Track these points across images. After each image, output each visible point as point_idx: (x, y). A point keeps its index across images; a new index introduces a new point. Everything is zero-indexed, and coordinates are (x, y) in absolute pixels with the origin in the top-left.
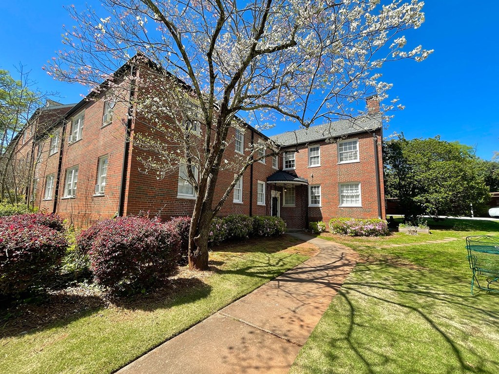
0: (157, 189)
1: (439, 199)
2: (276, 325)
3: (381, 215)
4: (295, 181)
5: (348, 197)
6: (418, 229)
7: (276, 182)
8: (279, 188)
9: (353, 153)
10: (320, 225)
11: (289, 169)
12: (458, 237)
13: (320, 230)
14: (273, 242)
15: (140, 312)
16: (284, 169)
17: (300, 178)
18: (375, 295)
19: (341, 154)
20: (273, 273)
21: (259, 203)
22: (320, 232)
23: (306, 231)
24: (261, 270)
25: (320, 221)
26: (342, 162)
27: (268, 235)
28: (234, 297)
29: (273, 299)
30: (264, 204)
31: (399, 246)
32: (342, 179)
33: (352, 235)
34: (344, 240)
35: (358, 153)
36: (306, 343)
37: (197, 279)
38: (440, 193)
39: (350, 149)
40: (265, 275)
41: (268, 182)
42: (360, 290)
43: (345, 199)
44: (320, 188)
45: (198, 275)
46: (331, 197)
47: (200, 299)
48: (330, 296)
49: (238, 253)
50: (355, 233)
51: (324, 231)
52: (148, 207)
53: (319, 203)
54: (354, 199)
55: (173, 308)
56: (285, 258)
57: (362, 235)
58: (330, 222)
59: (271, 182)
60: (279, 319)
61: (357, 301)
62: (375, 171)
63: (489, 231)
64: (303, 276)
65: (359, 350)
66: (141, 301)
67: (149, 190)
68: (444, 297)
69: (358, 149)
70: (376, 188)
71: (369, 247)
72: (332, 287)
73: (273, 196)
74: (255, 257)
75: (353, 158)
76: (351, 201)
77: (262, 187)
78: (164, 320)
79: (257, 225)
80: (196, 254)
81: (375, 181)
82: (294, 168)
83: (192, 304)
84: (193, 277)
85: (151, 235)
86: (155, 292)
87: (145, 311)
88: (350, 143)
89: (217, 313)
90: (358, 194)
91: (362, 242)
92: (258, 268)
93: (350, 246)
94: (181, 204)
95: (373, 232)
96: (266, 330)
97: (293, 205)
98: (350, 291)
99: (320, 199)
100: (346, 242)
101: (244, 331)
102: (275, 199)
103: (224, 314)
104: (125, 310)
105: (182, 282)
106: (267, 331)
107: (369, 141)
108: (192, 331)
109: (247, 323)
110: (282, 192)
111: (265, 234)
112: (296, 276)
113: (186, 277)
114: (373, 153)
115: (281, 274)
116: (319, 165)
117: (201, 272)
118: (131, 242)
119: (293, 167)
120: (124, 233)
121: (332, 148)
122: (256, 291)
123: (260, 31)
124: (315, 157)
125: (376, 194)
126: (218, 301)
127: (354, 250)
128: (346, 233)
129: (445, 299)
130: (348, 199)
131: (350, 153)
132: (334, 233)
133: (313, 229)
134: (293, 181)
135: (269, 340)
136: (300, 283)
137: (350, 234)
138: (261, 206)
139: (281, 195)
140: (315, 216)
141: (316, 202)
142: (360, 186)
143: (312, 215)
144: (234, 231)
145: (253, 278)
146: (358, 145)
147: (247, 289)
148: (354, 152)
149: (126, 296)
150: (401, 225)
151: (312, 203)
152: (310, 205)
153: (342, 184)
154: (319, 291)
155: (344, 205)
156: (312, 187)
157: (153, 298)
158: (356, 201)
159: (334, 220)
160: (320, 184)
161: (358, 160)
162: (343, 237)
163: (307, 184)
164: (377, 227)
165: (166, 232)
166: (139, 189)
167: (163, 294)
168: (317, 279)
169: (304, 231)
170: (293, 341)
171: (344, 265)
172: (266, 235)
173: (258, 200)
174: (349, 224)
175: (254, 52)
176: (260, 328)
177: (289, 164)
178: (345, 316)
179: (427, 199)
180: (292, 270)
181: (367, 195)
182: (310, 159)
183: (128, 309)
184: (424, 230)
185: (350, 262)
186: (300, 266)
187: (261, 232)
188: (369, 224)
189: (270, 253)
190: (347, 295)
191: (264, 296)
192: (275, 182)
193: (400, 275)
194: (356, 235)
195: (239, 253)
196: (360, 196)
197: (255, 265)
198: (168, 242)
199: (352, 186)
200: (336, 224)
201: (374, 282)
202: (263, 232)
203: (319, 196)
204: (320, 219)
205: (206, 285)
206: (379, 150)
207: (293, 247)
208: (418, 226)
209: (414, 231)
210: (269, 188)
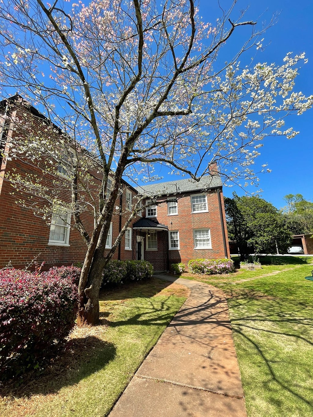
0: (26, 236)
1: (264, 241)
2: (203, 378)
3: (227, 255)
4: (158, 227)
5: (200, 240)
6: (254, 265)
7: (142, 228)
8: (143, 234)
9: (202, 205)
10: (180, 266)
11: (151, 216)
12: (280, 270)
13: (181, 271)
14: (145, 286)
15: (38, 399)
16: (147, 216)
17: (161, 225)
18: (262, 328)
19: (194, 206)
20: (166, 318)
21: (127, 248)
22: (181, 273)
23: (168, 272)
24: (151, 316)
25: (180, 262)
26: (195, 212)
27: (139, 279)
28: (144, 352)
29: (182, 348)
30: (131, 249)
31: (247, 280)
32: (195, 226)
33: (209, 273)
34: (203, 278)
35: (207, 205)
36: (245, 394)
37: (94, 338)
38: (264, 236)
39: (200, 201)
40: (158, 322)
41: (134, 228)
42: (248, 325)
43: (198, 243)
44: (178, 233)
45: (92, 331)
46: (188, 241)
47: (108, 362)
48: (228, 335)
49: (118, 301)
50: (211, 272)
51: (184, 272)
52: (15, 256)
53: (177, 246)
54: (205, 243)
55: (82, 382)
56: (165, 301)
57: (216, 273)
58: (189, 263)
59: (137, 228)
60: (201, 370)
61: (254, 337)
62: (220, 219)
63: (295, 264)
64: (193, 318)
65: (292, 388)
66: (34, 380)
67: (18, 237)
68: (307, 322)
69: (206, 201)
70: (221, 233)
71: (225, 283)
72: (223, 325)
73: (139, 240)
74: (138, 303)
75: (203, 208)
76: (204, 244)
77: (129, 233)
78: (77, 403)
79: (131, 270)
80: (87, 308)
81: (221, 228)
82: (156, 216)
83: (102, 371)
84: (87, 334)
85: (52, 290)
86: (50, 364)
87: (45, 394)
88: (200, 197)
89: (135, 377)
90: (208, 238)
91: (218, 279)
92: (147, 315)
93: (211, 284)
94: (51, 252)
95: (224, 270)
96: (198, 388)
97: (155, 249)
98: (241, 327)
99: (179, 243)
100: (205, 280)
101: (176, 394)
102: (140, 244)
103: (144, 376)
104: (16, 399)
105: (78, 343)
106: (200, 388)
107: (215, 195)
108: (118, 409)
109: (174, 382)
110: (145, 237)
111: (136, 278)
112: (186, 319)
113: (80, 337)
114: (218, 205)
115: (173, 318)
116: (177, 214)
117: (94, 328)
118: (28, 302)
119: (154, 215)
120: (16, 292)
121: (187, 200)
122: (160, 341)
123: (164, 96)
124: (173, 207)
125: (222, 238)
126: (129, 361)
127: (216, 287)
128: (203, 272)
129: (309, 323)
130: (201, 243)
131: (200, 205)
132: (194, 272)
133: (174, 270)
134: (156, 227)
135: (208, 399)
136: (194, 326)
137: (207, 273)
138: (128, 251)
139: (145, 240)
140: (175, 258)
141: (175, 245)
142: (209, 231)
143: (172, 257)
144: (110, 278)
145: (149, 327)
146: (206, 198)
147: (152, 341)
148: (204, 204)
149: (12, 378)
150: (241, 263)
151: (172, 247)
152: (170, 248)
153: (195, 230)
154: (215, 331)
155: (198, 248)
156: (171, 233)
157: (49, 373)
158: (207, 244)
159: (193, 261)
160: (178, 230)
161: (207, 211)
162: (202, 276)
163: (167, 230)
164: (227, 266)
165: (67, 285)
166: (5, 236)
167: (61, 365)
168: (206, 318)
169: (166, 273)
170: (230, 393)
171: (218, 302)
172: (138, 279)
173: (126, 245)
174: (206, 264)
175: (156, 114)
176: (190, 386)
177: (152, 212)
178: (255, 354)
179: (256, 241)
180: (179, 312)
181: (215, 239)
182: (169, 208)
183: (20, 397)
184: (257, 266)
185: (220, 299)
186: (183, 308)
187: (133, 276)
188: (221, 263)
189: (149, 297)
190: (242, 332)
191: (171, 345)
192: (140, 228)
193: (265, 306)
194: (212, 273)
195: (120, 301)
196: (210, 240)
197: (142, 312)
198: (71, 297)
199: (203, 231)
200: (194, 265)
201: (253, 315)
202: (135, 276)
203: (177, 241)
204: (179, 261)
205: (106, 342)
206: (222, 203)
207: (165, 289)
208: (253, 263)
209: (252, 267)
210: (135, 233)
